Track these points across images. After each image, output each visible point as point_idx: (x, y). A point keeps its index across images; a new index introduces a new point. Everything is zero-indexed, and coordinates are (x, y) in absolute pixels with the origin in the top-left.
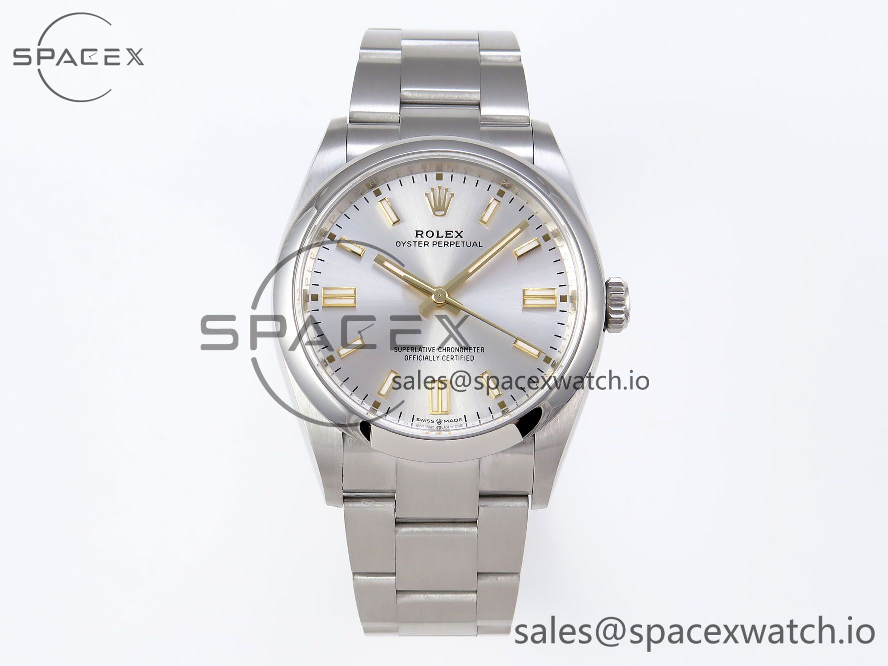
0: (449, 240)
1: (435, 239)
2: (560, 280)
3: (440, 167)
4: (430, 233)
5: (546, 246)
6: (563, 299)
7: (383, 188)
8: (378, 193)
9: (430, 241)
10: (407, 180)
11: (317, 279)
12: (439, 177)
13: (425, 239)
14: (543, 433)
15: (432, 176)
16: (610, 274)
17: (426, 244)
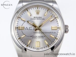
0: (39, 18)
1: (37, 18)
2: (58, 25)
3: (38, 7)
4: (36, 17)
5: (55, 19)
6: (58, 28)
7: (28, 10)
8: (28, 11)
9: (36, 18)
10: (32, 9)
11: (18, 25)
12: (38, 8)
13: (35, 18)
14: (55, 50)
15: (36, 8)
16: (66, 24)
17: (36, 19)
